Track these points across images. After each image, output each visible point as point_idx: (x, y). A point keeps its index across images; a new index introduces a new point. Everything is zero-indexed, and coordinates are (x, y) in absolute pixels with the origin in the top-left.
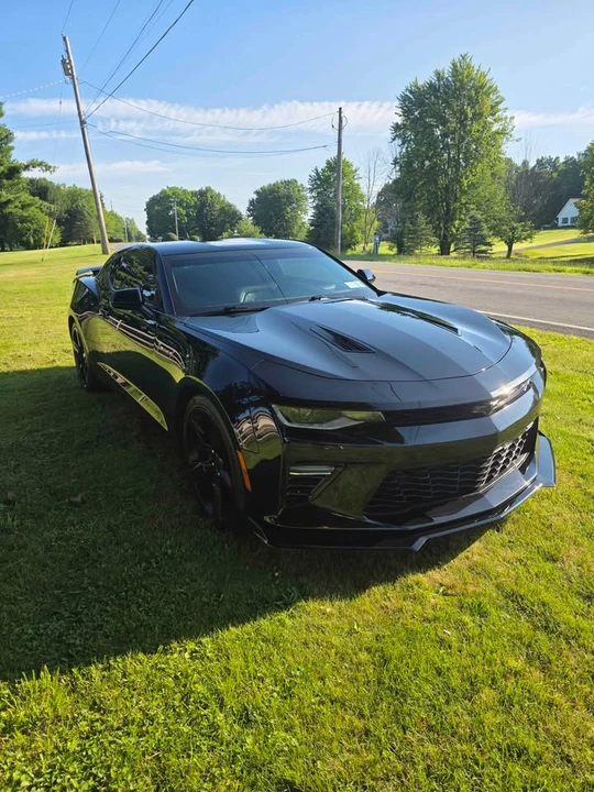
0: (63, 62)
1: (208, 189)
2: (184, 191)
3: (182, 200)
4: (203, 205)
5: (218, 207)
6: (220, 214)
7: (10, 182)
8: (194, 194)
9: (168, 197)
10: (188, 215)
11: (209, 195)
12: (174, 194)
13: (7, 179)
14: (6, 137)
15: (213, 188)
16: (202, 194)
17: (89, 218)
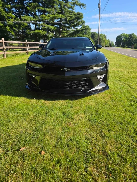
0: (98, 4)
1: (133, 34)
2: (126, 35)
3: (125, 37)
4: (131, 38)
5: (134, 38)
6: (135, 40)
7: (82, 32)
8: (129, 35)
9: (122, 36)
10: (126, 41)
11: (133, 35)
12: (123, 35)
13: (81, 31)
14: (84, 23)
15: (134, 34)
16: (131, 35)
17: (102, 41)
